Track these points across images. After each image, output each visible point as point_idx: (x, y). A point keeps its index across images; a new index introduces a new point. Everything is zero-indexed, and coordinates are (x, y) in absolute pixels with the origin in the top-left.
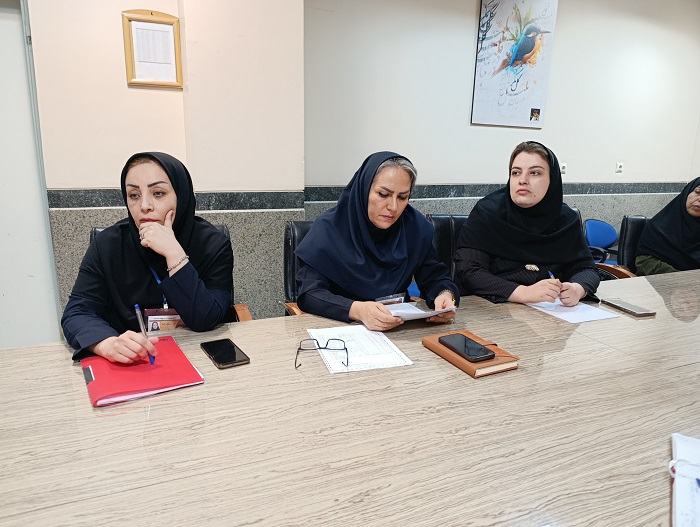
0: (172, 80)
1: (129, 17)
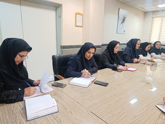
0: (81, 25)
1: (76, 14)
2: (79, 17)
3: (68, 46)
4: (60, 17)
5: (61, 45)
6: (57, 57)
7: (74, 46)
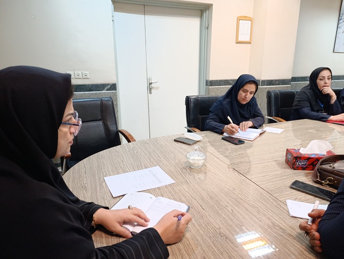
0: (248, 40)
1: (239, 19)
2: (245, 25)
3: (220, 81)
4: (207, 28)
5: (207, 79)
6: (192, 98)
7: (231, 80)
